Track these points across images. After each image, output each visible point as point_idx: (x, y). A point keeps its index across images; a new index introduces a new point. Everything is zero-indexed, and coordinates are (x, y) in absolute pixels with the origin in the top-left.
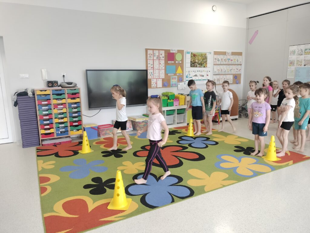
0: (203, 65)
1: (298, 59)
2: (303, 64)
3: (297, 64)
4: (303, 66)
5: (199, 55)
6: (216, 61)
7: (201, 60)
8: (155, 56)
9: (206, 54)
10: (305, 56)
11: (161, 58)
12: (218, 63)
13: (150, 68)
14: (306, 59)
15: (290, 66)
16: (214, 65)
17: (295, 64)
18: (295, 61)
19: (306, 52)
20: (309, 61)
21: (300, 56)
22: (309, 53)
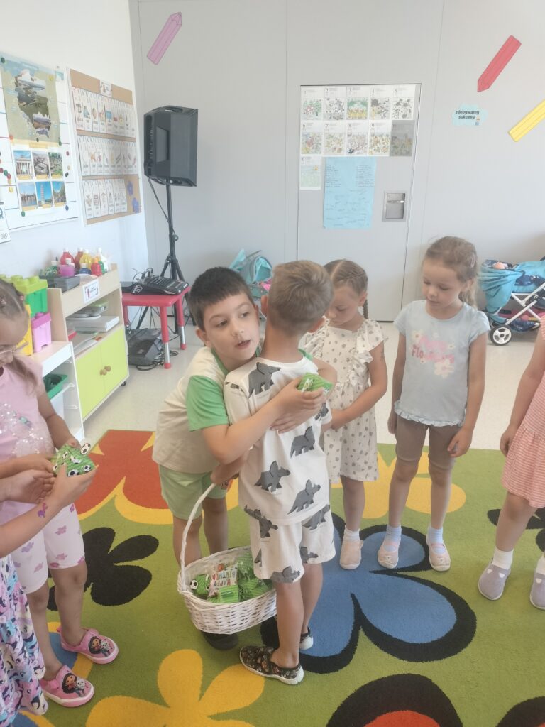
1: (331, 132)
2: (346, 149)
3: (328, 145)
4: (345, 154)
6: (82, 115)
10: (351, 122)
12: (87, 125)
14: (355, 132)
15: (308, 152)
16: (79, 133)
17: (323, 147)
18: (323, 138)
19: (352, 111)
20: (363, 137)
21: (336, 121)
22: (361, 115)
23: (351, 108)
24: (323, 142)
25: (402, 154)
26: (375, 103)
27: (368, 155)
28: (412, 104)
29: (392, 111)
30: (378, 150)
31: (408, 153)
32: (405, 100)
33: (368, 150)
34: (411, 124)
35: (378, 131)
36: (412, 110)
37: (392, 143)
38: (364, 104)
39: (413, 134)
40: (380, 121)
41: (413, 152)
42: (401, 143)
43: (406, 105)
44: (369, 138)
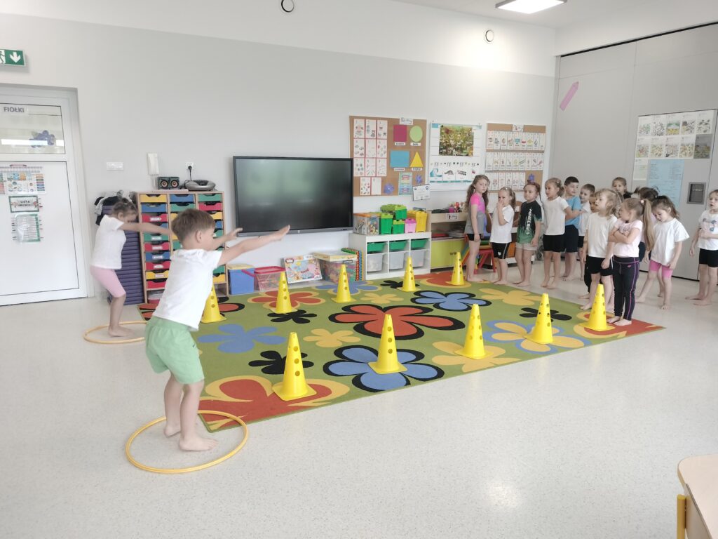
0: (464, 151)
1: (655, 144)
2: (664, 154)
3: (653, 152)
4: (663, 157)
5: (457, 131)
6: (492, 143)
7: (462, 141)
8: (368, 131)
9: (471, 129)
10: (669, 136)
11: (380, 135)
12: (495, 147)
13: (358, 155)
14: (670, 143)
15: (640, 157)
16: (488, 151)
17: (649, 153)
18: (650, 147)
19: (669, 130)
20: (675, 146)
21: (658, 137)
22: (675, 132)
23: (669, 128)
24: (650, 150)
25: (702, 157)
26: (685, 124)
27: (678, 158)
28: (711, 123)
29: (696, 128)
30: (686, 154)
31: (707, 157)
32: (706, 121)
33: (678, 155)
34: (710, 136)
35: (686, 142)
36: (711, 127)
37: (696, 150)
38: (678, 124)
39: (710, 143)
40: (688, 135)
41: (711, 156)
42: (702, 150)
43: (706, 124)
44: (679, 147)
